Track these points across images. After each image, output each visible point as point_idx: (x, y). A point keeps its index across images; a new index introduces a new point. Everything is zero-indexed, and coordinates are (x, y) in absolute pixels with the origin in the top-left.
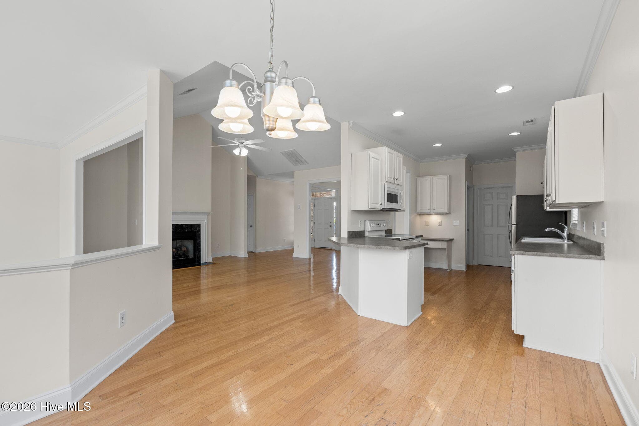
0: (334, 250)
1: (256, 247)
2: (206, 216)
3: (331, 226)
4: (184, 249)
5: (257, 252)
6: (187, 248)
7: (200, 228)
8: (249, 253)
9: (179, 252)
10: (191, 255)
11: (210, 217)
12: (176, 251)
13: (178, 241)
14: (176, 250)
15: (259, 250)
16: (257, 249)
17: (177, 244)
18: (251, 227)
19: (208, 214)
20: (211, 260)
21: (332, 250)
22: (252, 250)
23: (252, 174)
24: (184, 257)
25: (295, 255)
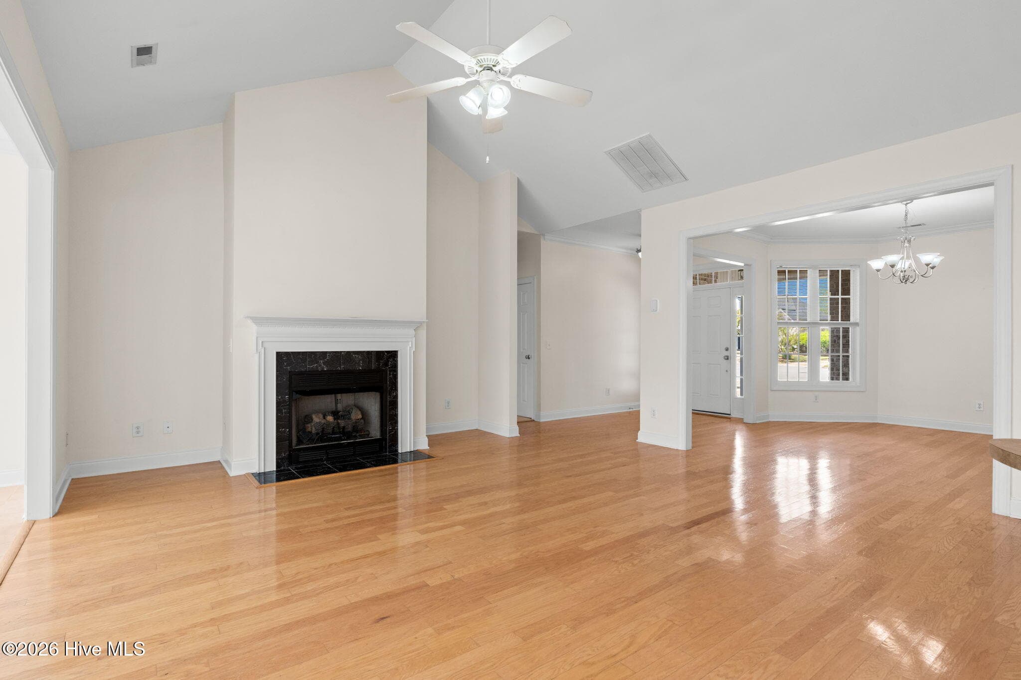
0: (740, 421)
1: (538, 407)
2: (412, 332)
3: (727, 358)
4: (356, 415)
5: (542, 420)
6: (365, 415)
7: (397, 361)
8: (523, 423)
9: (342, 423)
10: (375, 432)
11: (423, 333)
12: (336, 421)
13: (339, 396)
14: (335, 419)
15: (547, 416)
16: (542, 413)
17: (336, 403)
18: (529, 358)
19: (417, 326)
20: (423, 445)
21: (730, 418)
22: (530, 414)
23: (528, 229)
24: (355, 437)
25: (643, 437)
